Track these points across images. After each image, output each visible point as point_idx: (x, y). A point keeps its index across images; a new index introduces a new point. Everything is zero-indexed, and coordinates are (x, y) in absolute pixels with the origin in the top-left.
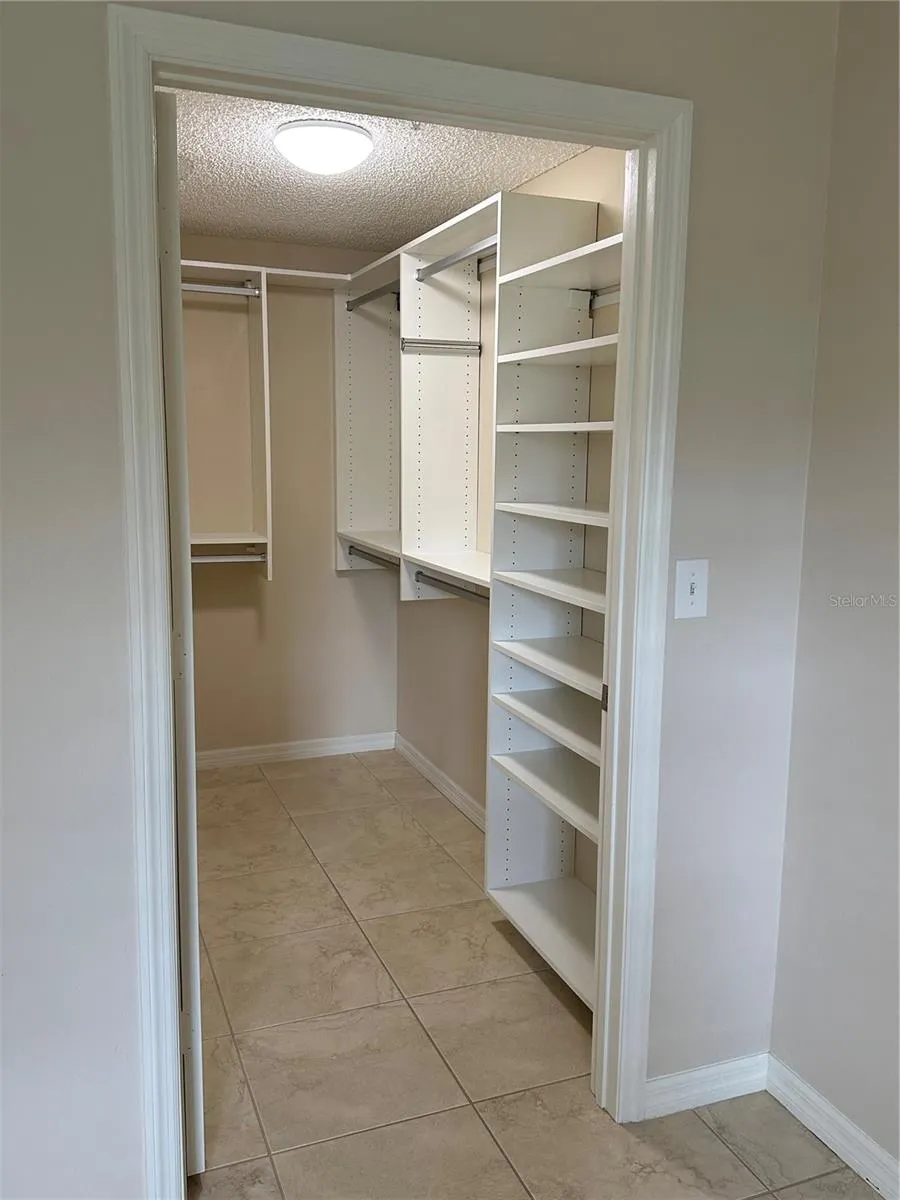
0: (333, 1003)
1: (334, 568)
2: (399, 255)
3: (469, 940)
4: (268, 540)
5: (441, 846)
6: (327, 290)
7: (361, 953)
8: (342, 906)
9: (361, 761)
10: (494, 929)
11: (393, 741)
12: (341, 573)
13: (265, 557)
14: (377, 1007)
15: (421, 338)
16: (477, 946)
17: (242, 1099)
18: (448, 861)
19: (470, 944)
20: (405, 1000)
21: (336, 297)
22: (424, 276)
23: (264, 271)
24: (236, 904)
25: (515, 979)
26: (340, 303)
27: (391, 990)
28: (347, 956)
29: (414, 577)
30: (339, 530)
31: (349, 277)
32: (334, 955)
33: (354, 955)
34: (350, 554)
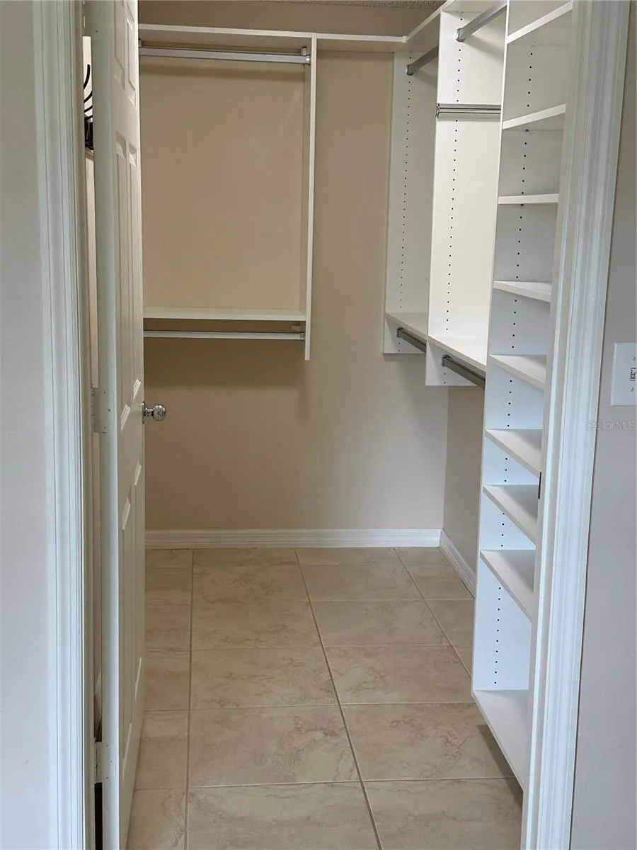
0: (291, 774)
1: (382, 351)
2: (439, 14)
3: (447, 739)
4: (306, 317)
5: (452, 646)
6: (388, 54)
7: (333, 734)
8: (331, 689)
9: (399, 556)
10: (477, 731)
11: (438, 539)
12: (388, 357)
13: (304, 336)
14: (331, 785)
15: (458, 103)
16: (453, 745)
17: (176, 843)
18: (456, 663)
19: (448, 742)
20: (362, 783)
21: (396, 61)
22: (464, 36)
23: (314, 37)
24: (231, 674)
25: (480, 781)
26: (400, 66)
27: (351, 771)
28: (319, 735)
29: (440, 361)
30: (387, 311)
31: (404, 39)
32: (306, 732)
33: (326, 734)
34: (398, 336)
